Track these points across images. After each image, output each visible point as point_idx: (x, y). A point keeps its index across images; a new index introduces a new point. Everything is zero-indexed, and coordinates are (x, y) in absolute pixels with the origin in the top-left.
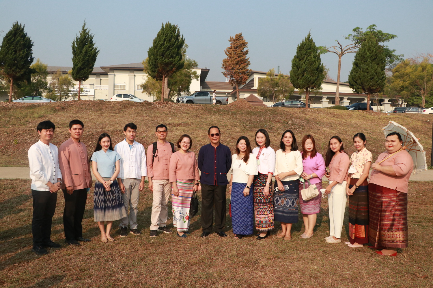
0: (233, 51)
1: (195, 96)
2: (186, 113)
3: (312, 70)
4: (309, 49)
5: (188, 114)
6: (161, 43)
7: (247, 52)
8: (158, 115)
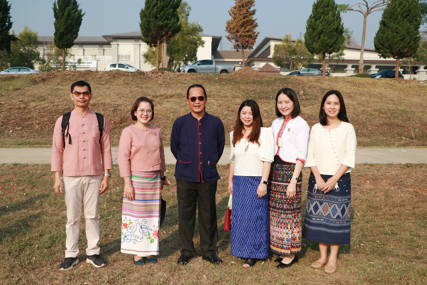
0: (238, 11)
1: (198, 65)
2: (183, 83)
3: (330, 31)
4: (327, 6)
5: (185, 84)
6: (154, 3)
7: (254, 12)
8: (149, 85)
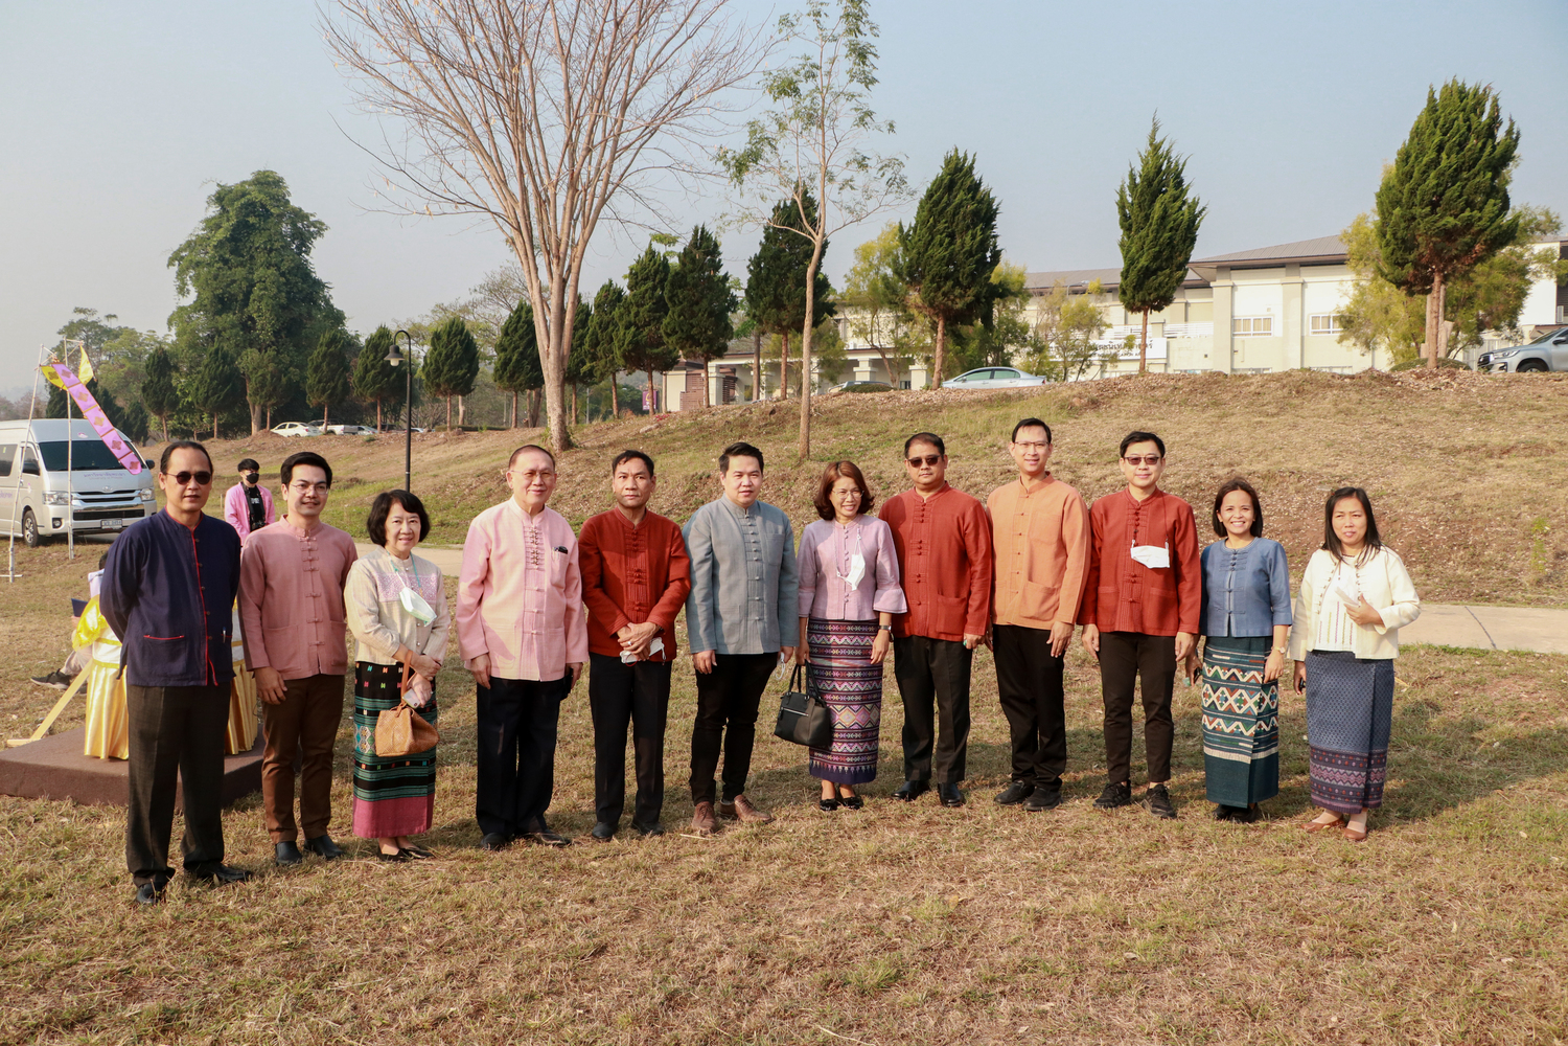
1: (1556, 343)
2: (1532, 408)
5: (1540, 409)
6: (1425, 159)
8: (1421, 415)
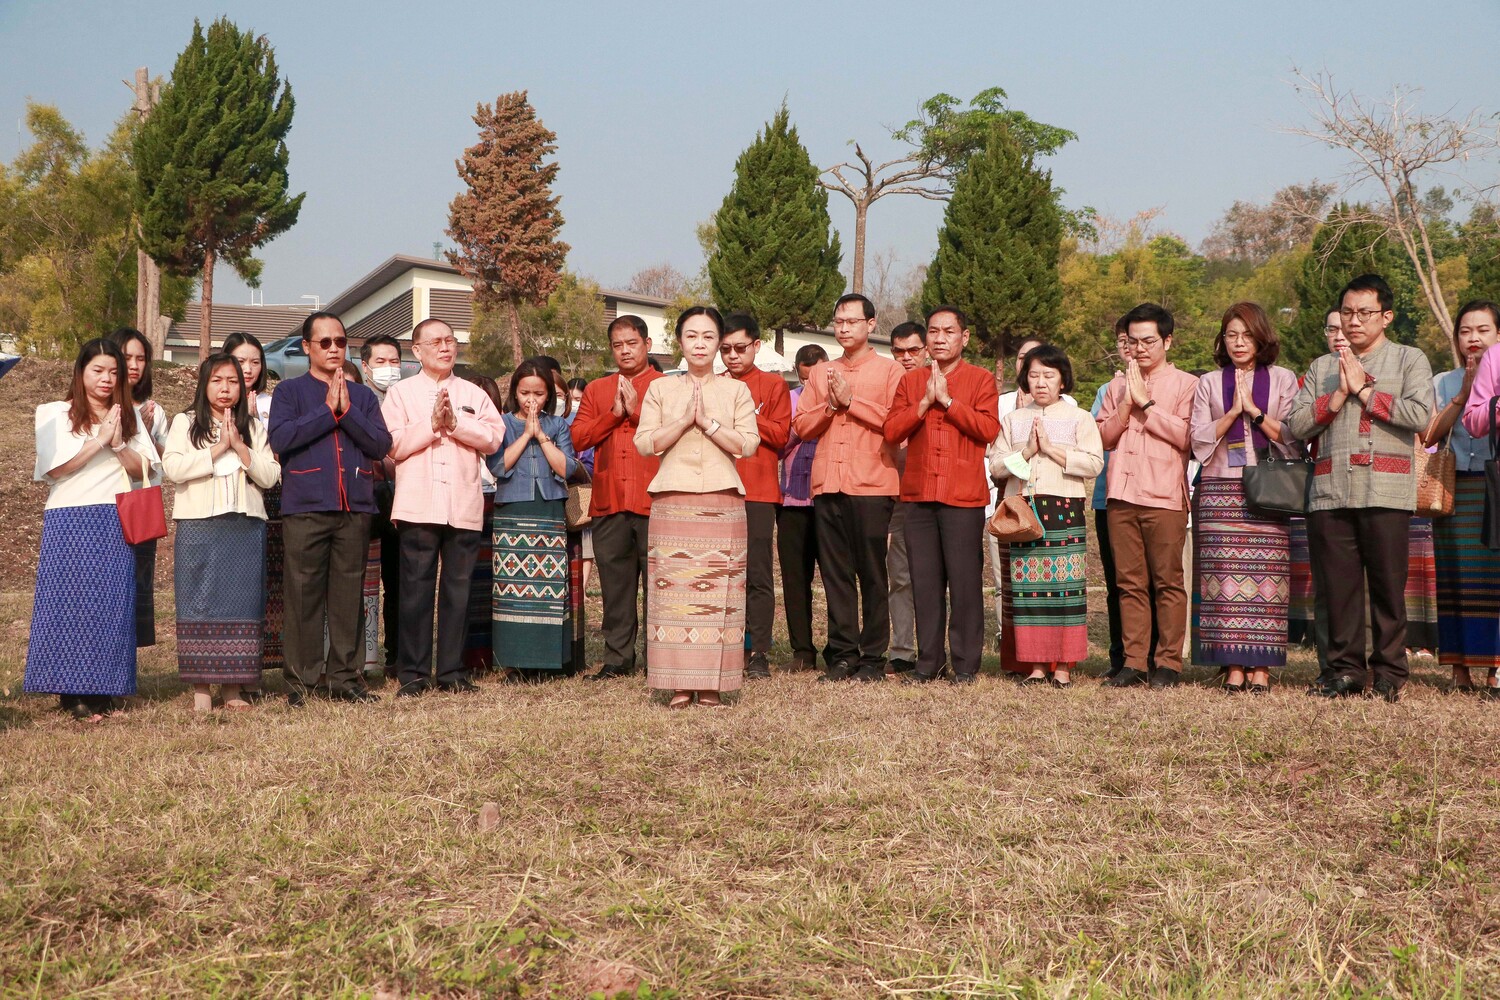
0: (498, 165)
1: (288, 354)
4: (788, 172)
6: (202, 110)
7: (549, 175)
